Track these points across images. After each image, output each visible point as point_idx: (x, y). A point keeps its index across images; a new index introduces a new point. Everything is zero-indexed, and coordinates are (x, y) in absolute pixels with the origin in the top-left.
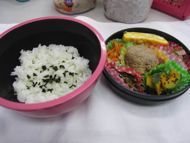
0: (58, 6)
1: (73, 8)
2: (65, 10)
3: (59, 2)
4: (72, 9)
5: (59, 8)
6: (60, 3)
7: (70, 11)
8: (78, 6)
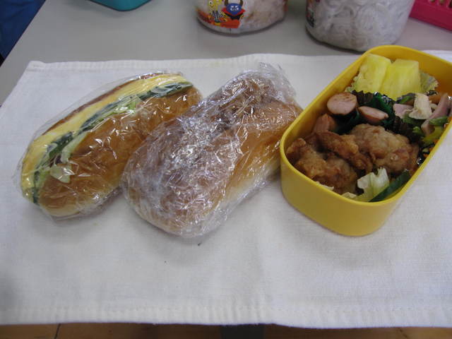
0: (209, 17)
1: (242, 22)
2: (223, 25)
3: (212, 9)
4: (238, 24)
5: (210, 22)
6: (213, 12)
7: (236, 26)
8: (252, 15)
